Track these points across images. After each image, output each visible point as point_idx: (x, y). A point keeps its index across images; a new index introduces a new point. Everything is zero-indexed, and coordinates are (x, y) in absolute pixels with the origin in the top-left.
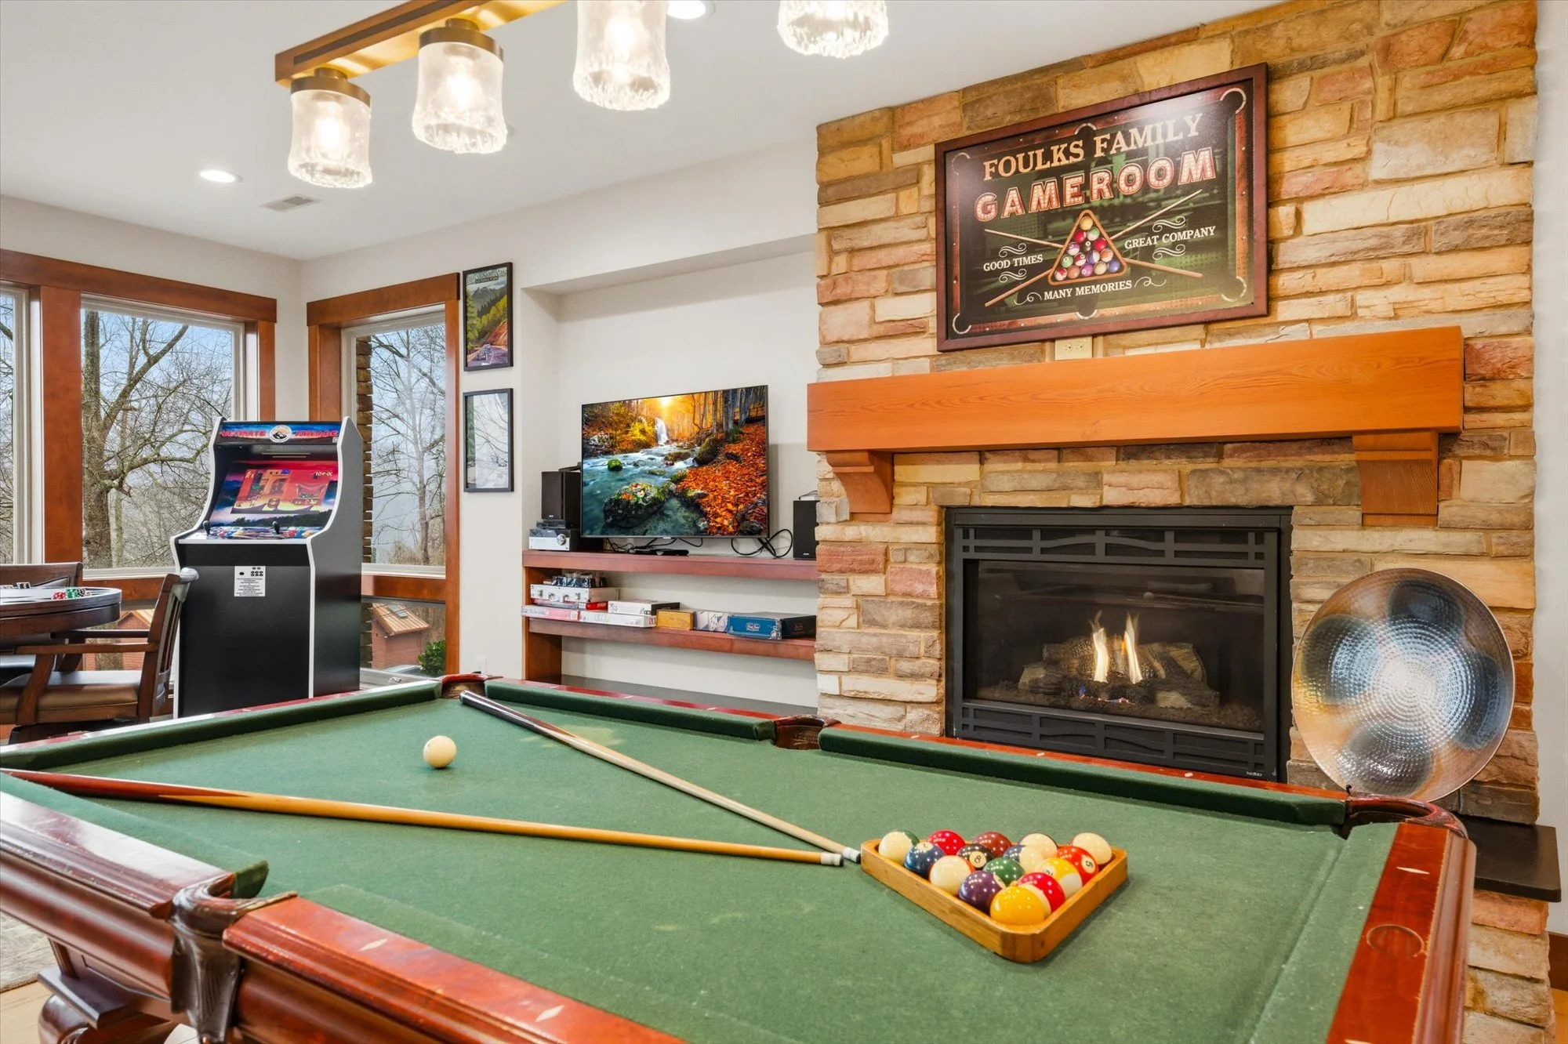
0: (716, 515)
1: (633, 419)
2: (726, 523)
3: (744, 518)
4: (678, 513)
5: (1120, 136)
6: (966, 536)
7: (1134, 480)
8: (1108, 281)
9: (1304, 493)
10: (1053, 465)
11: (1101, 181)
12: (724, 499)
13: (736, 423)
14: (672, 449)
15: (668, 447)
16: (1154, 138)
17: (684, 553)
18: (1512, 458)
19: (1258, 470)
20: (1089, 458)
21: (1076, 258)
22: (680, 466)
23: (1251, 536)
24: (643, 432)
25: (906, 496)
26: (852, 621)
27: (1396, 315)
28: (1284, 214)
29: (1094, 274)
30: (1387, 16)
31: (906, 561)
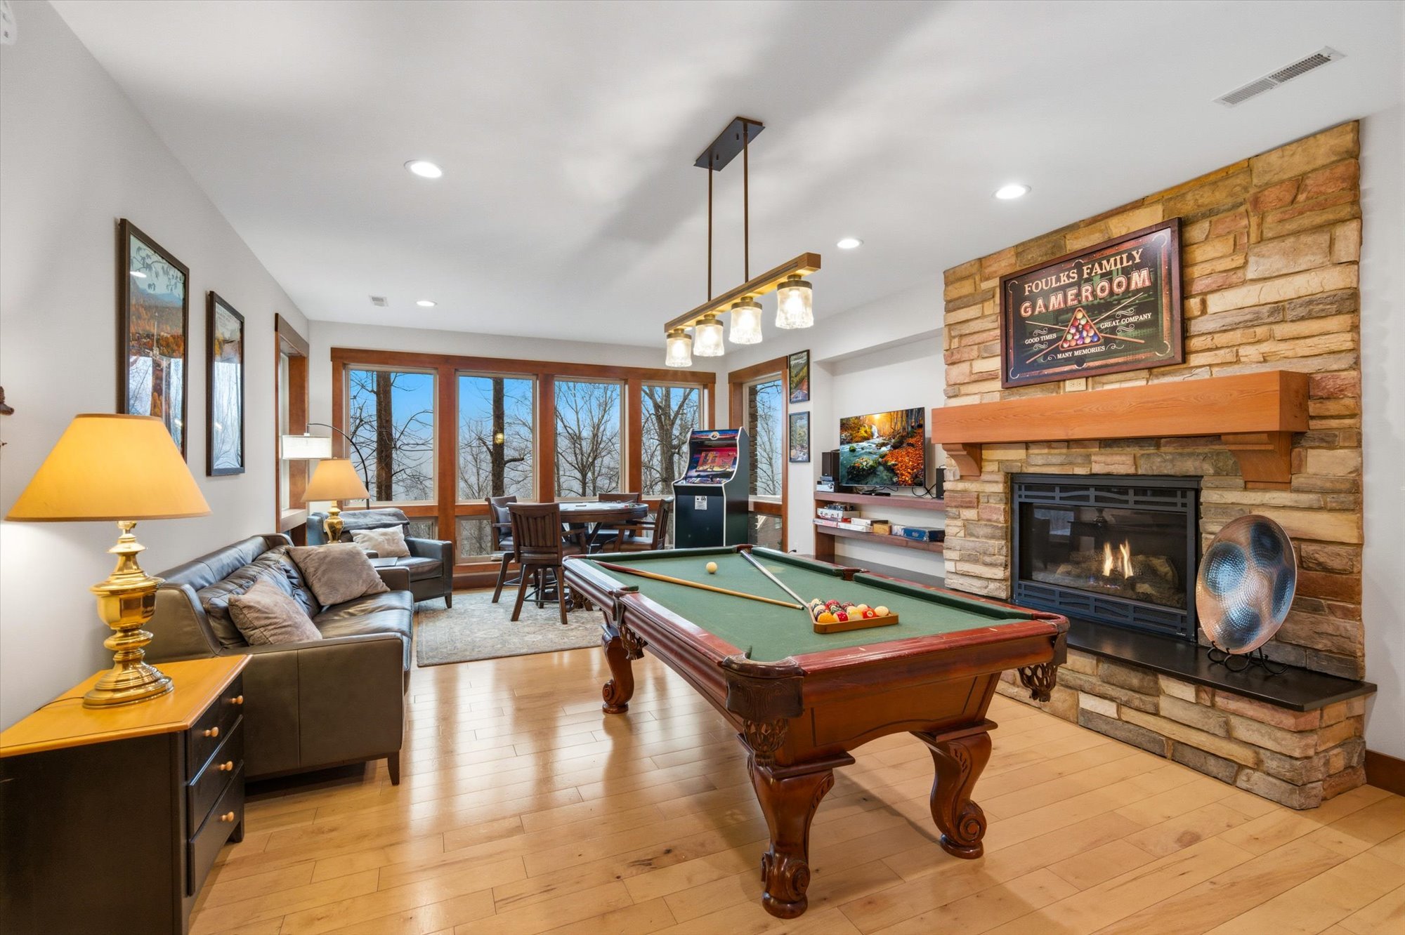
0: (902, 475)
1: (861, 426)
2: (907, 479)
3: (916, 476)
4: (884, 474)
5: (1097, 265)
6: (1020, 489)
7: (1109, 459)
8: (1091, 347)
9: (1208, 468)
10: (1064, 451)
11: (1087, 290)
12: (906, 467)
13: (912, 427)
14: (880, 440)
15: (878, 439)
16: (1116, 265)
17: (888, 495)
18: (1342, 448)
19: (1181, 454)
20: (1085, 447)
21: (1074, 335)
22: (884, 449)
23: (1179, 493)
24: (866, 432)
25: (989, 467)
26: (962, 534)
27: (1265, 361)
28: (1194, 303)
29: (1084, 343)
30: (1255, 181)
31: (988, 502)
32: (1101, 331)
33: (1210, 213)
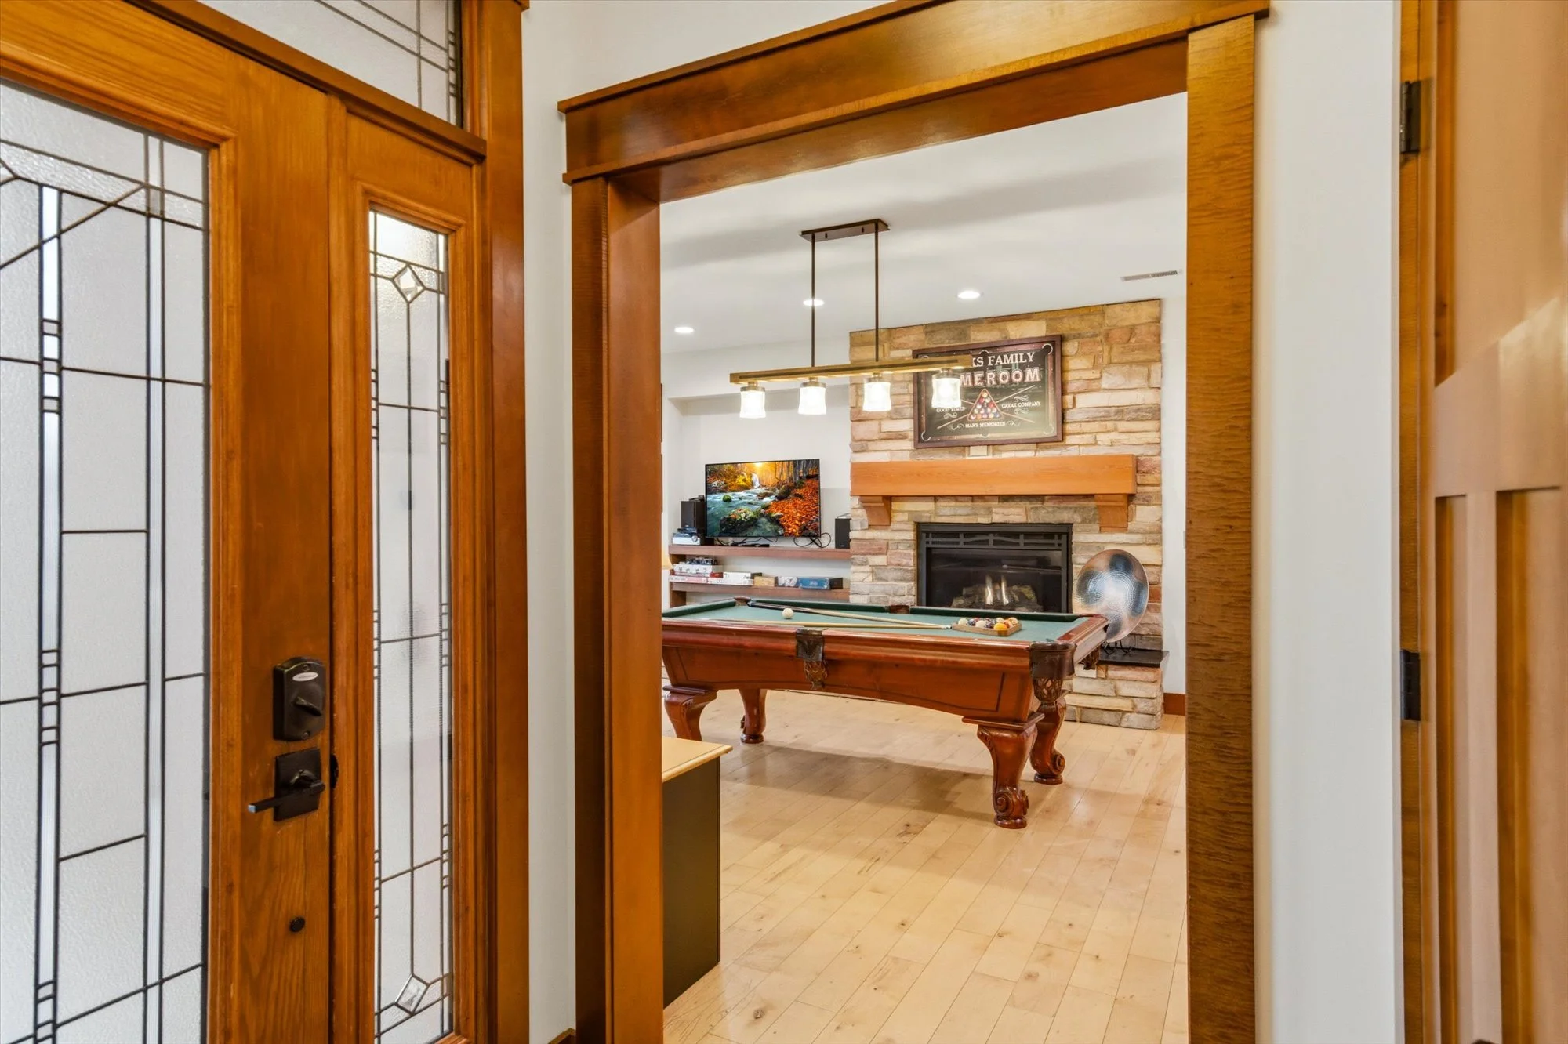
0: (789, 527)
1: (739, 474)
2: (794, 531)
3: (805, 528)
4: (768, 527)
5: (999, 357)
6: (927, 536)
7: (1006, 511)
8: (995, 421)
9: (1077, 518)
10: (970, 504)
11: (991, 376)
12: (793, 518)
13: (800, 478)
14: (763, 490)
15: (760, 489)
16: (1014, 361)
17: (767, 546)
18: (1154, 505)
19: (1059, 508)
20: (985, 501)
21: (979, 410)
22: (767, 500)
23: (1056, 536)
24: (744, 480)
25: (897, 517)
26: (870, 579)
27: (1112, 445)
28: (1069, 398)
29: (988, 418)
30: (1107, 321)
31: (897, 549)
32: (1002, 410)
33: (1078, 336)
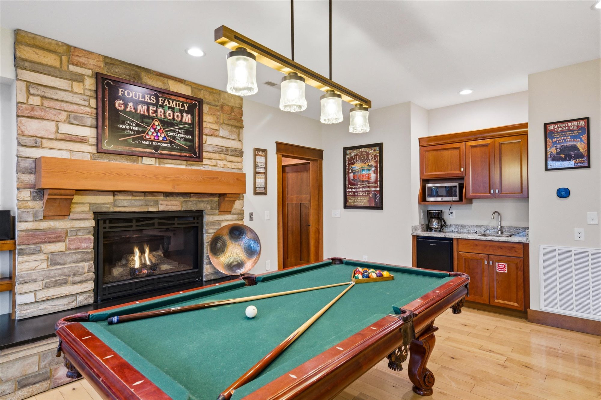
8: (163, 143)
11: (161, 112)
16: (176, 106)
20: (155, 196)
21: (153, 133)
29: (158, 139)
32: (168, 136)
33: (209, 103)
